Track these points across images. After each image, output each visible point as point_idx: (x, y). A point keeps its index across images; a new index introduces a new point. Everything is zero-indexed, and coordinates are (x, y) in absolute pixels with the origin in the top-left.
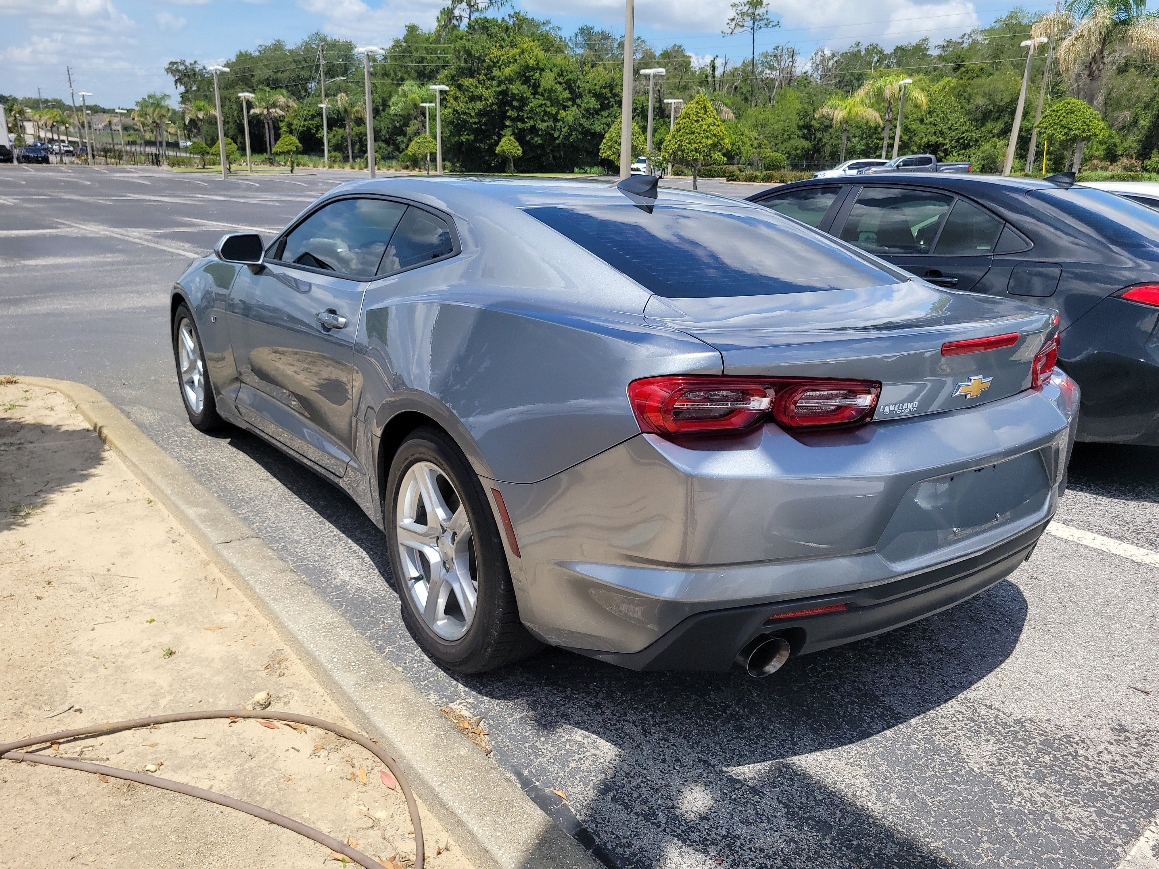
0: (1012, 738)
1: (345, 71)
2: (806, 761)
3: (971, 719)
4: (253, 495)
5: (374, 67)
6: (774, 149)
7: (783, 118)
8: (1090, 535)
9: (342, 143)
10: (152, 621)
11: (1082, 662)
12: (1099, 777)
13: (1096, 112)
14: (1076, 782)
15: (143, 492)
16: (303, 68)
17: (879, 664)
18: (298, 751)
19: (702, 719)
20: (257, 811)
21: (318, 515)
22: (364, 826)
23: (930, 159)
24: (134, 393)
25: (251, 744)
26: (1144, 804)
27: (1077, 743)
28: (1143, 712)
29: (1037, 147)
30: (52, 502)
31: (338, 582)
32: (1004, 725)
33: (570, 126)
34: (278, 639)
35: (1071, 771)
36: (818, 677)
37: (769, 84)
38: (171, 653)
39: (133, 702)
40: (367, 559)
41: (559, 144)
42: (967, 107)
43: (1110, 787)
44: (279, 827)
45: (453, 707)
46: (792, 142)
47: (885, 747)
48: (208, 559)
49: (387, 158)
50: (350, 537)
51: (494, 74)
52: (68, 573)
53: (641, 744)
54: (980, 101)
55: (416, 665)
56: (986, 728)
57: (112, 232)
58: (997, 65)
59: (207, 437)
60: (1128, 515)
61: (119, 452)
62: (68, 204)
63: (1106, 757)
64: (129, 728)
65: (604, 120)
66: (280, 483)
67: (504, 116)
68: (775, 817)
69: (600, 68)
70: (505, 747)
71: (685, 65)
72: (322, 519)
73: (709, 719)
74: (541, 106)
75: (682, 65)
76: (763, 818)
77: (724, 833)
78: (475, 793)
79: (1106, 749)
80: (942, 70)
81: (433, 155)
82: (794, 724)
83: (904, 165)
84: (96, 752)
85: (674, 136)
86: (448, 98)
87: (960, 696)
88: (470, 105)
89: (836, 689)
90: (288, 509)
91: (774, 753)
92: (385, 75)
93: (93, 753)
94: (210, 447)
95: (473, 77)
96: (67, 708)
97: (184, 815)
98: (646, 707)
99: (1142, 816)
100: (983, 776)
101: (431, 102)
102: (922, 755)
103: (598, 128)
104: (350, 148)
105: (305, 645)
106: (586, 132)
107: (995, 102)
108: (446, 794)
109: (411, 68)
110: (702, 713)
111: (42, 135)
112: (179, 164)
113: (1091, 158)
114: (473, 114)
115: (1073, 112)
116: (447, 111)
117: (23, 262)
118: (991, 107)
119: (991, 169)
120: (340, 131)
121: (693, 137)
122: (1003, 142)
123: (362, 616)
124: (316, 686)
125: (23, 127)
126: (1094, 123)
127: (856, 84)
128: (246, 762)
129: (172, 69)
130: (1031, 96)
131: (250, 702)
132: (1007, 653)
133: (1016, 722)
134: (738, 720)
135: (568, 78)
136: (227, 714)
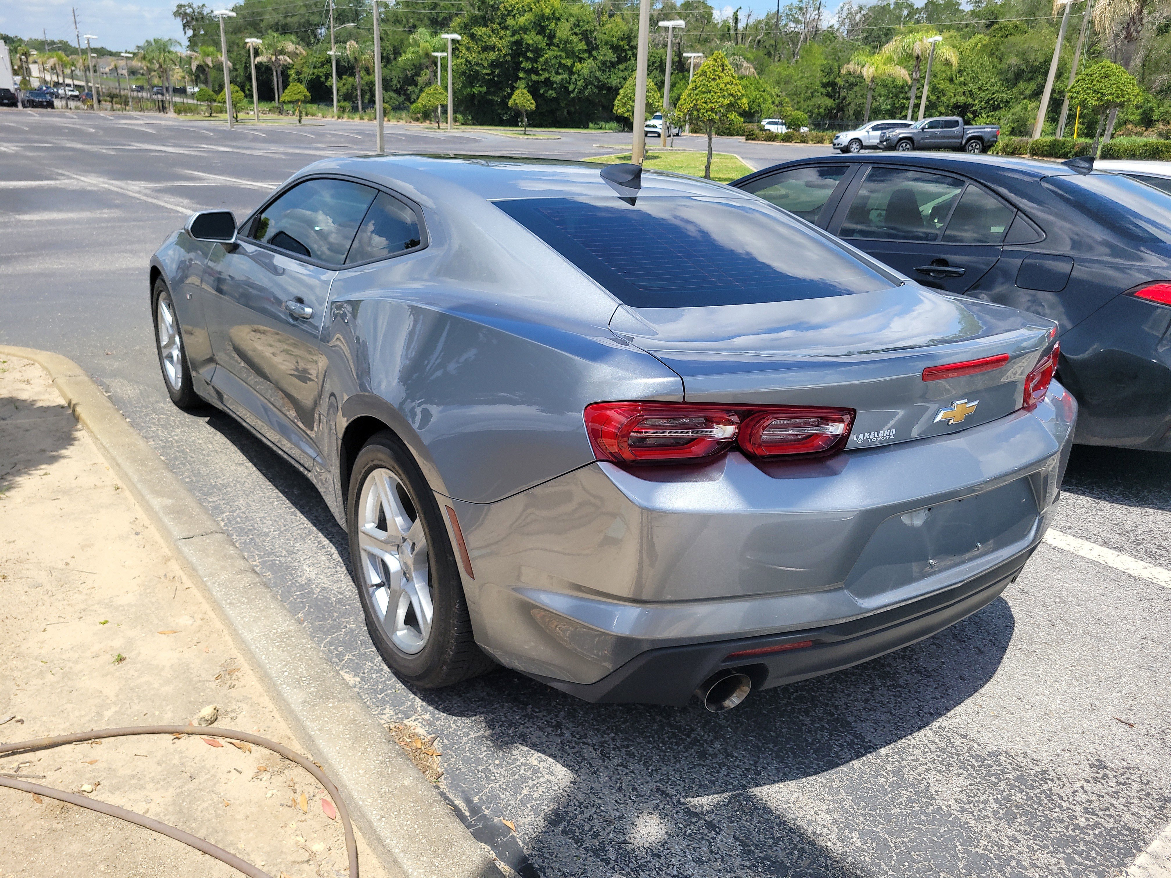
0: (985, 773)
1: (356, 16)
2: (768, 793)
3: (944, 751)
4: (226, 481)
5: (385, 13)
6: (796, 107)
7: (807, 74)
8: (1087, 545)
9: (352, 93)
10: (106, 622)
11: (1066, 688)
12: (1072, 819)
13: (1131, 77)
14: (1047, 824)
15: (111, 477)
16: (313, 13)
17: (855, 685)
18: (240, 772)
19: (664, 743)
20: (190, 840)
21: (290, 505)
22: (300, 860)
23: (957, 122)
24: (116, 365)
25: (192, 763)
26: (1116, 851)
27: (1052, 780)
28: (1125, 746)
29: (1070, 110)
30: (18, 486)
31: (302, 580)
32: (978, 758)
33: (585, 79)
34: (232, 646)
35: (1043, 811)
36: (789, 699)
37: (794, 38)
38: (121, 659)
39: (77, 713)
40: (336, 555)
41: (573, 98)
42: (999, 66)
43: (1083, 830)
44: (212, 859)
45: (408, 724)
46: (814, 100)
47: (851, 780)
48: (170, 554)
49: (397, 108)
50: (320, 530)
51: (508, 23)
52: (26, 566)
53: (598, 769)
54: (1014, 61)
55: (374, 676)
56: (959, 760)
57: (112, 185)
58: (1032, 23)
59: (186, 414)
60: (1129, 523)
61: (91, 432)
62: (70, 153)
63: (1081, 797)
64: (70, 743)
65: (621, 74)
66: (255, 469)
67: (517, 67)
68: (730, 855)
69: (618, 19)
70: (457, 770)
71: (707, 17)
72: (294, 509)
73: (672, 743)
74: (556, 57)
75: (703, 17)
76: (717, 856)
77: (675, 873)
78: (415, 830)
79: (1082, 787)
80: (974, 26)
81: (444, 108)
82: (760, 751)
83: (929, 128)
84: (34, 768)
85: (689, 95)
86: (460, 48)
87: (935, 723)
88: (483, 56)
89: (807, 712)
90: (261, 497)
91: (736, 783)
92: (397, 21)
93: (29, 770)
94: (188, 426)
95: (487, 26)
96: (8, 719)
97: (116, 842)
98: (608, 728)
99: (1113, 865)
100: (950, 814)
101: (443, 51)
102: (889, 789)
103: (614, 82)
104: (359, 98)
105: (257, 656)
106: (602, 86)
107: (1028, 62)
108: (384, 831)
109: (424, 15)
110: (665, 736)
111: (48, 78)
112: (186, 112)
113: (1125, 123)
114: (486, 65)
115: (1107, 76)
116: (459, 61)
117: (17, 217)
118: (1024, 67)
119: (1021, 132)
120: (350, 79)
121: (709, 96)
122: (1035, 104)
123: (324, 619)
124: (266, 701)
125: (28, 70)
126: (1129, 88)
127: (884, 40)
128: (186, 783)
129: (180, 12)
130: (1066, 56)
131: (196, 716)
132: (988, 674)
133: (991, 754)
134: (702, 745)
135: (584, 28)
136: (171, 729)
